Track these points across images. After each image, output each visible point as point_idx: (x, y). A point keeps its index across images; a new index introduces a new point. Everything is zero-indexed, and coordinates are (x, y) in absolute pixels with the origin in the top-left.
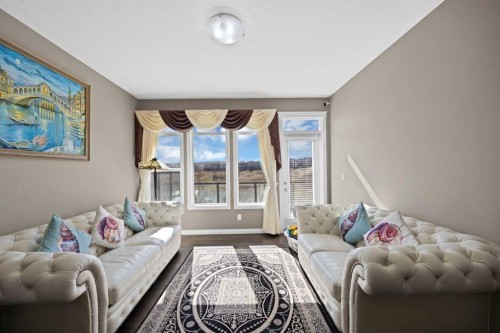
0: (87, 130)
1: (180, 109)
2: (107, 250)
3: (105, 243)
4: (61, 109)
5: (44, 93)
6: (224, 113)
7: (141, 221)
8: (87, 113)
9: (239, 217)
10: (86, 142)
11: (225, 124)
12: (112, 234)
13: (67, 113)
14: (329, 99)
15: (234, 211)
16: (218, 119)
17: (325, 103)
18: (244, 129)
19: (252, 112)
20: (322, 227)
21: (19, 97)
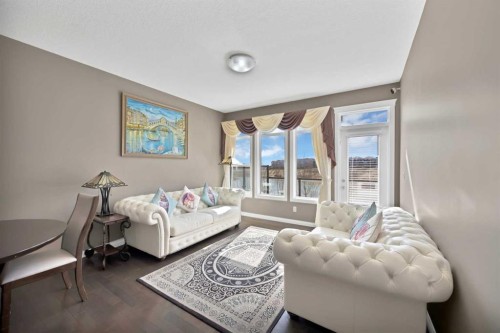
0: (186, 140)
1: (248, 118)
2: (187, 212)
3: (184, 207)
4: (171, 129)
5: (163, 123)
6: (281, 115)
7: (213, 199)
8: (186, 130)
9: (295, 209)
10: (185, 148)
11: (281, 126)
12: (189, 203)
13: (175, 132)
14: (398, 84)
15: (290, 204)
16: (276, 122)
17: (393, 90)
18: (298, 128)
19: (305, 112)
20: (341, 224)
21: (151, 127)
